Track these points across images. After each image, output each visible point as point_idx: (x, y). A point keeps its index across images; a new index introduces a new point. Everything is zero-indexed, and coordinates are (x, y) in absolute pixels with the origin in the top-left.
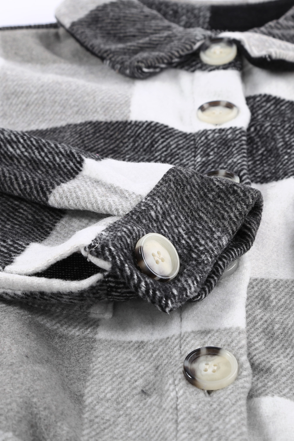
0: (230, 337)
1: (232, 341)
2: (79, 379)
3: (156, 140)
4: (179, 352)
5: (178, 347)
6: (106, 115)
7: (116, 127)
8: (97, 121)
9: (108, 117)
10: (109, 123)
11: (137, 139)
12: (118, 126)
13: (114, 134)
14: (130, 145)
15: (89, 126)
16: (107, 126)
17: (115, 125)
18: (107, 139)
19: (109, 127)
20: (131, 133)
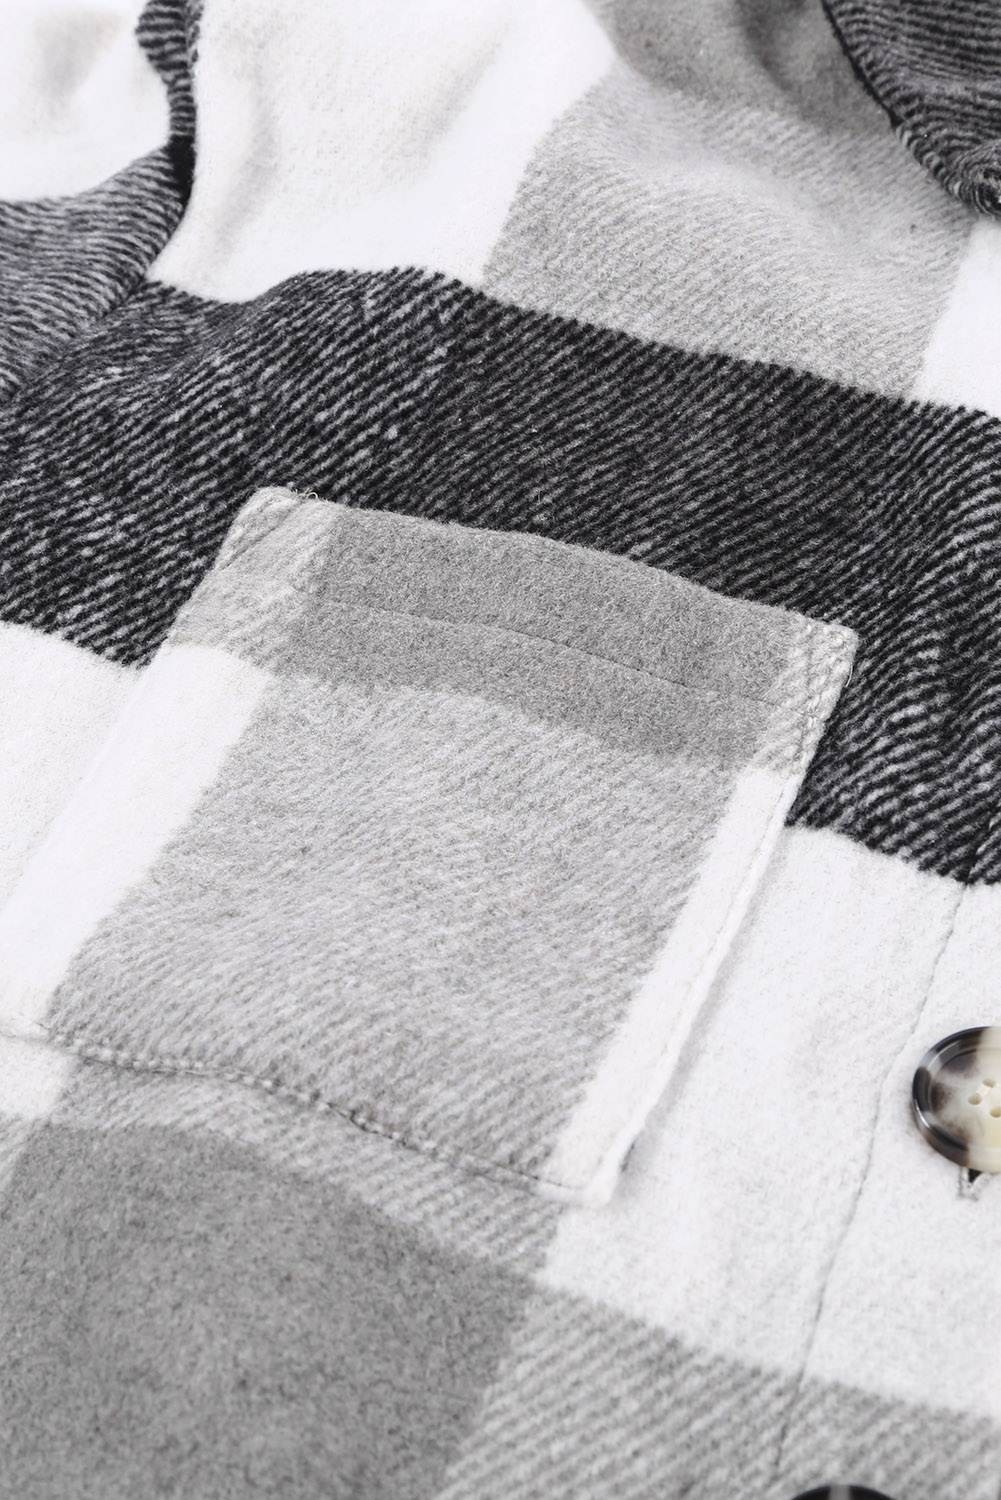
0: (949, 1454)
1: (951, 1476)
2: (430, 1447)
3: (973, 485)
4: (770, 1454)
5: (775, 1431)
6: (841, 357)
7: (863, 417)
8: (808, 375)
9: (846, 364)
10: (843, 396)
11: (915, 474)
12: (868, 414)
13: (848, 447)
14: (884, 497)
15: (777, 392)
16: (833, 408)
17: (860, 411)
18: (820, 468)
19: (841, 411)
20: (901, 450)
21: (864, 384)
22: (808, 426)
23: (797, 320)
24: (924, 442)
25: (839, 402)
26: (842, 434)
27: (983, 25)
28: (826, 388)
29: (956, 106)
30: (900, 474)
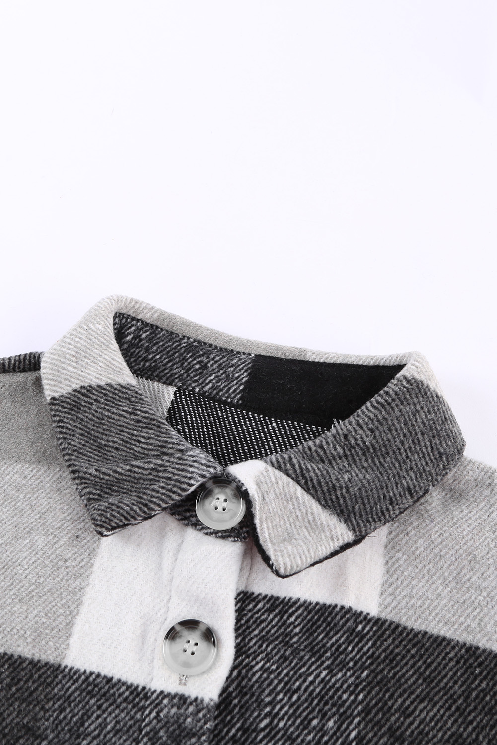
6: (34, 646)
7: (43, 674)
8: (20, 657)
9: (37, 649)
10: (35, 664)
11: (66, 705)
12: (46, 672)
13: (36, 689)
14: (52, 715)
15: (6, 666)
16: (30, 671)
17: (42, 671)
18: (24, 700)
19: (33, 672)
20: (60, 690)
21: (44, 658)
22: (19, 680)
23: (15, 631)
24: (70, 687)
25: (33, 667)
26: (34, 682)
27: (106, 435)
28: (27, 662)
29: (92, 478)
30: (59, 703)
